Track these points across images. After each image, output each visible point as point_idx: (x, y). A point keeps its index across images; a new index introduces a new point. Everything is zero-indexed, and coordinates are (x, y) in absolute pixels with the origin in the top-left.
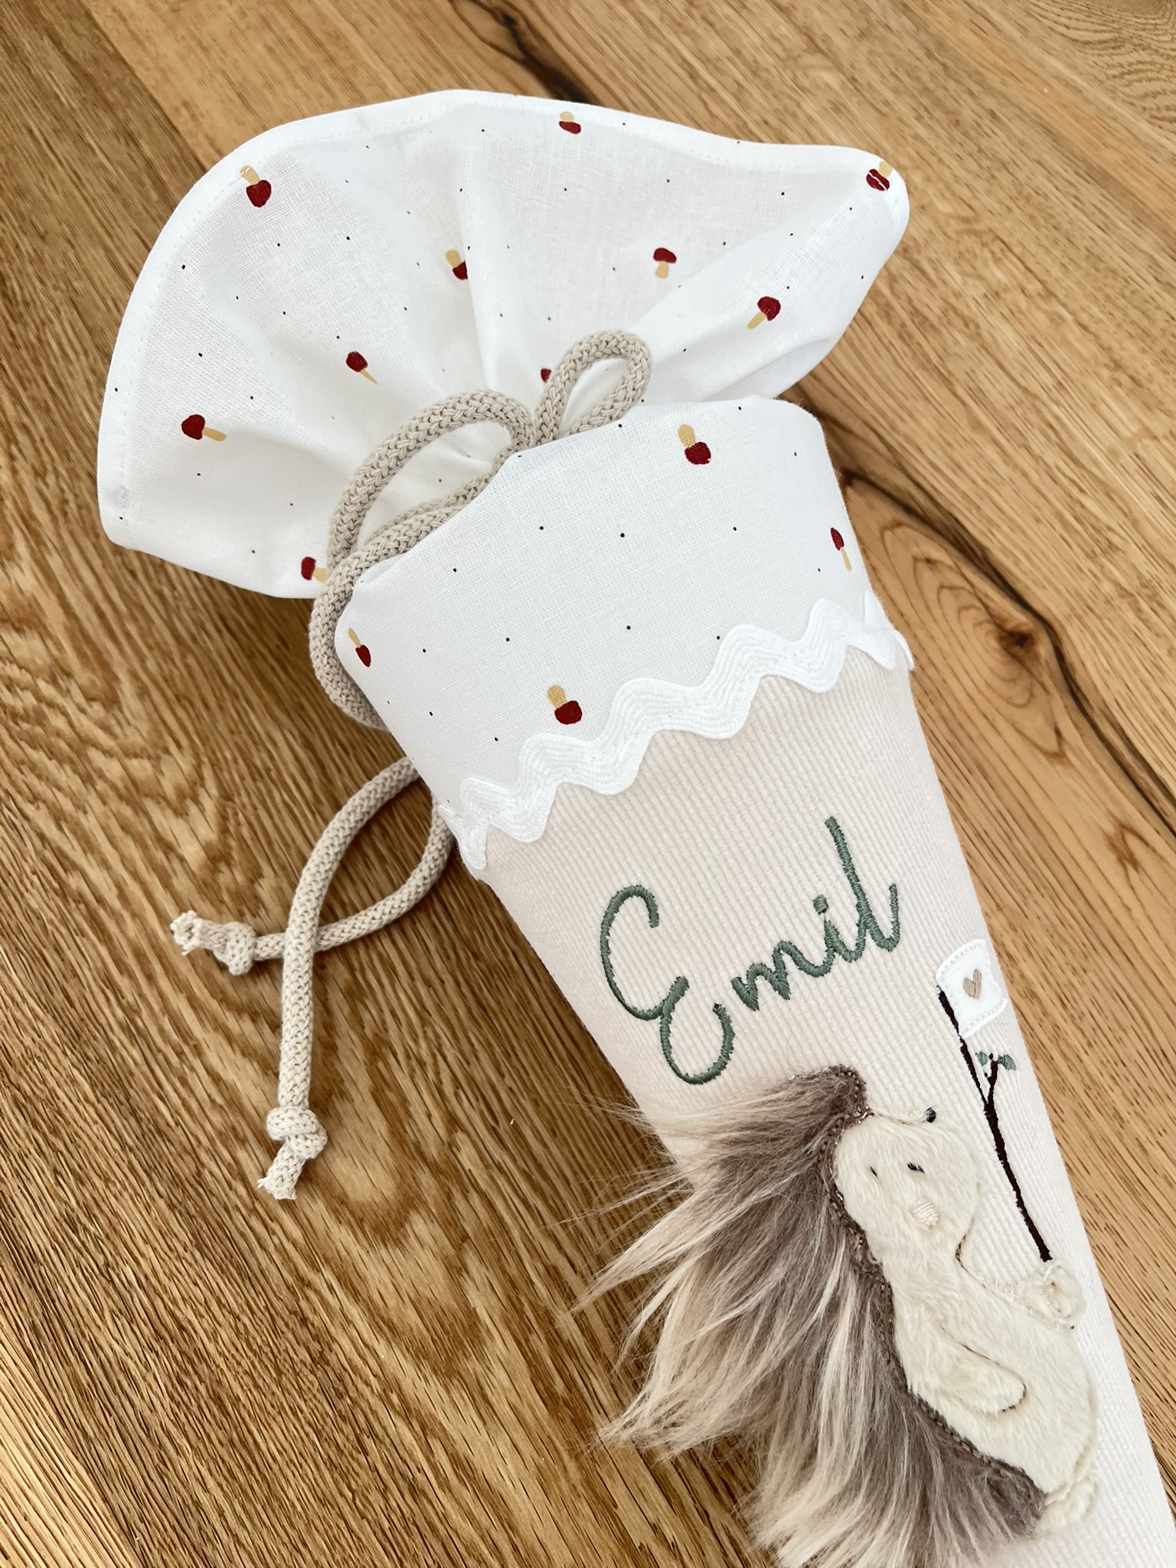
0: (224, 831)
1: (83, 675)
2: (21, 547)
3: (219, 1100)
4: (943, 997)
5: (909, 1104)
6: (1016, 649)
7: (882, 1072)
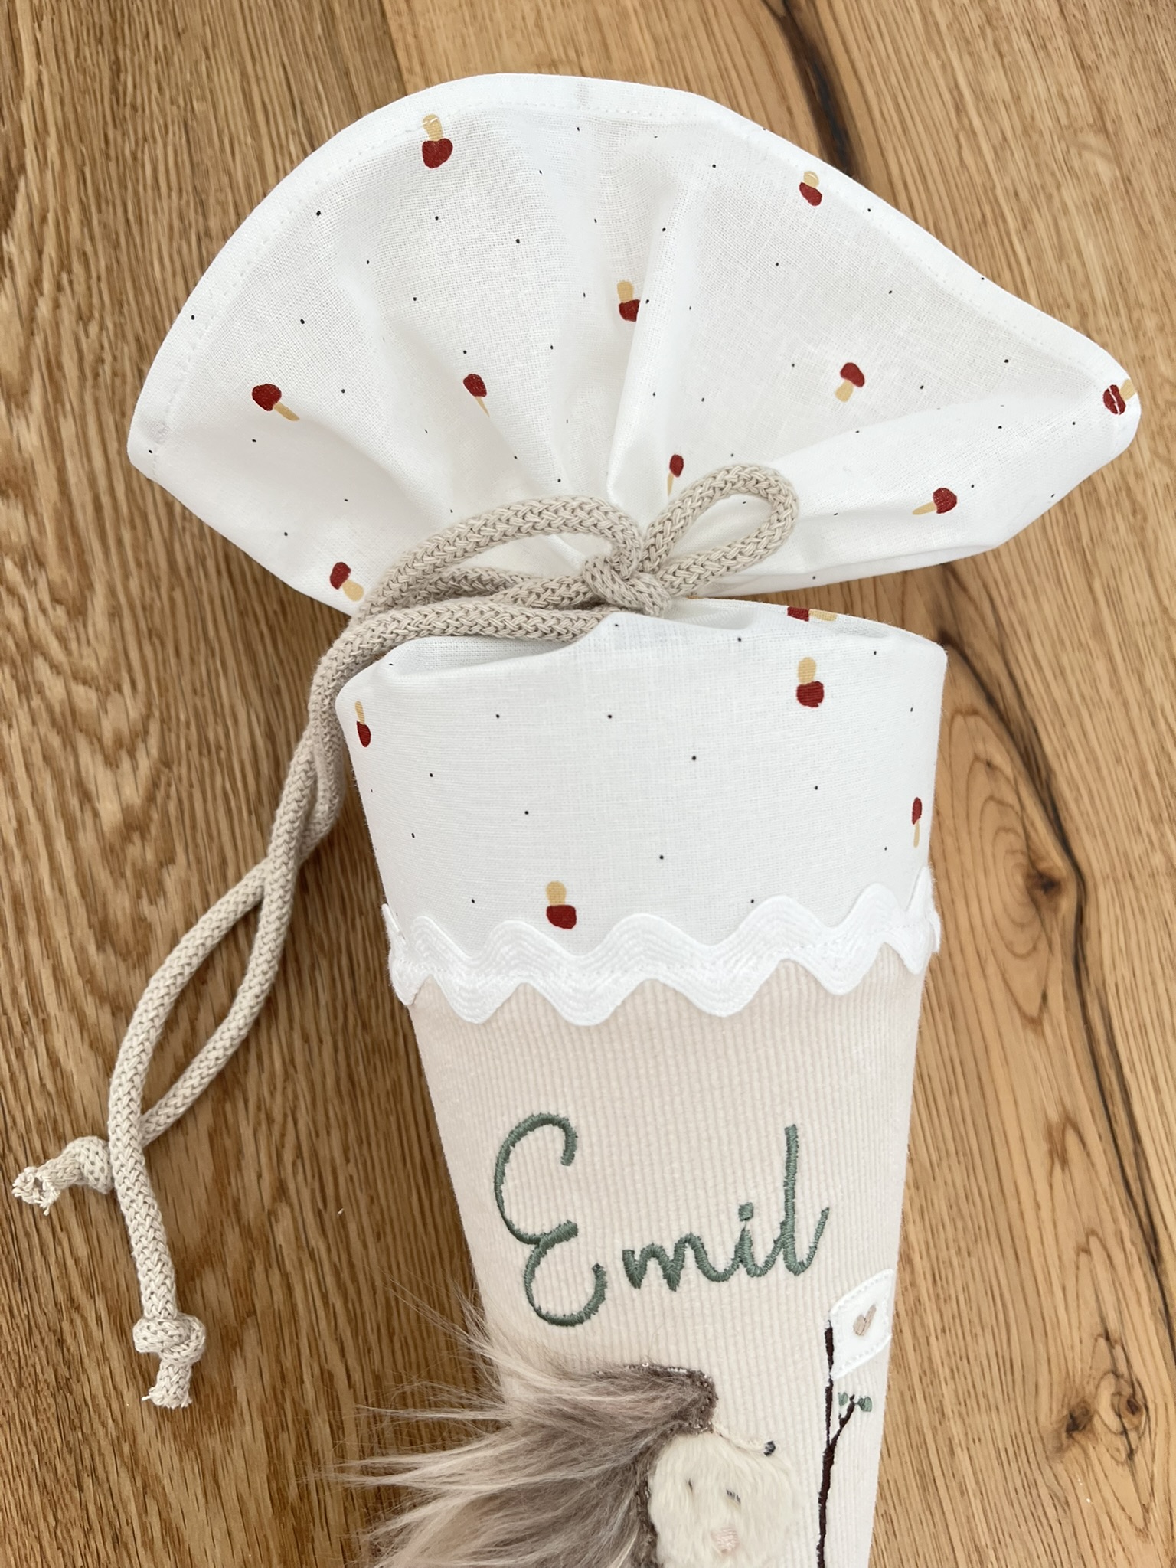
0: (151, 799)
1: (56, 569)
2: (36, 398)
3: (50, 1087)
4: (829, 1333)
5: (752, 1432)
6: (1039, 894)
7: (738, 1392)
